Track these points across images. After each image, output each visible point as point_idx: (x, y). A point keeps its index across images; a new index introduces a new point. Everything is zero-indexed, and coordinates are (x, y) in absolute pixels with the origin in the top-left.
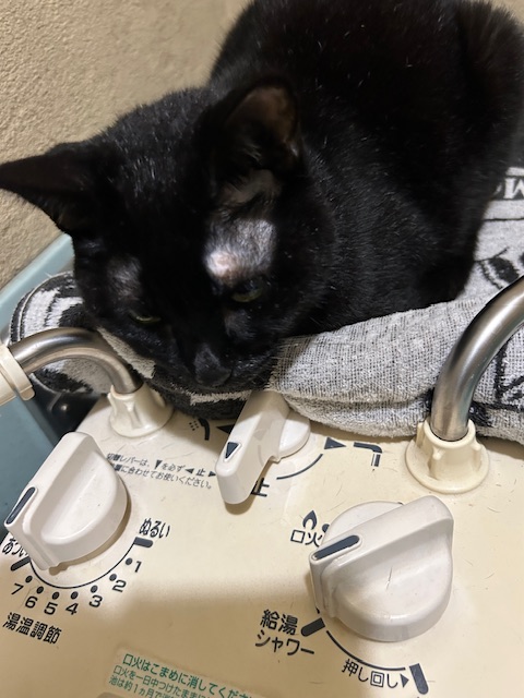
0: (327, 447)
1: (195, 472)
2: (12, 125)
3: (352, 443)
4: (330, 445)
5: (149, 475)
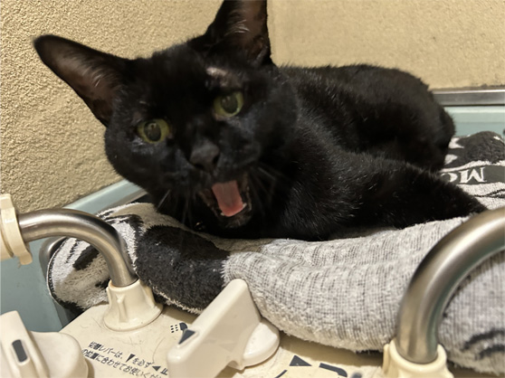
0: (293, 364)
1: (161, 370)
3: (318, 363)
4: (296, 362)
5: (119, 366)
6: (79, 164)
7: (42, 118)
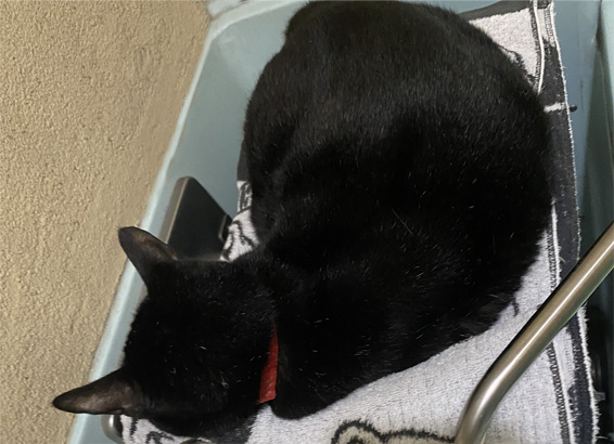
2: (41, 237)
6: (72, 327)
7: (14, 321)
